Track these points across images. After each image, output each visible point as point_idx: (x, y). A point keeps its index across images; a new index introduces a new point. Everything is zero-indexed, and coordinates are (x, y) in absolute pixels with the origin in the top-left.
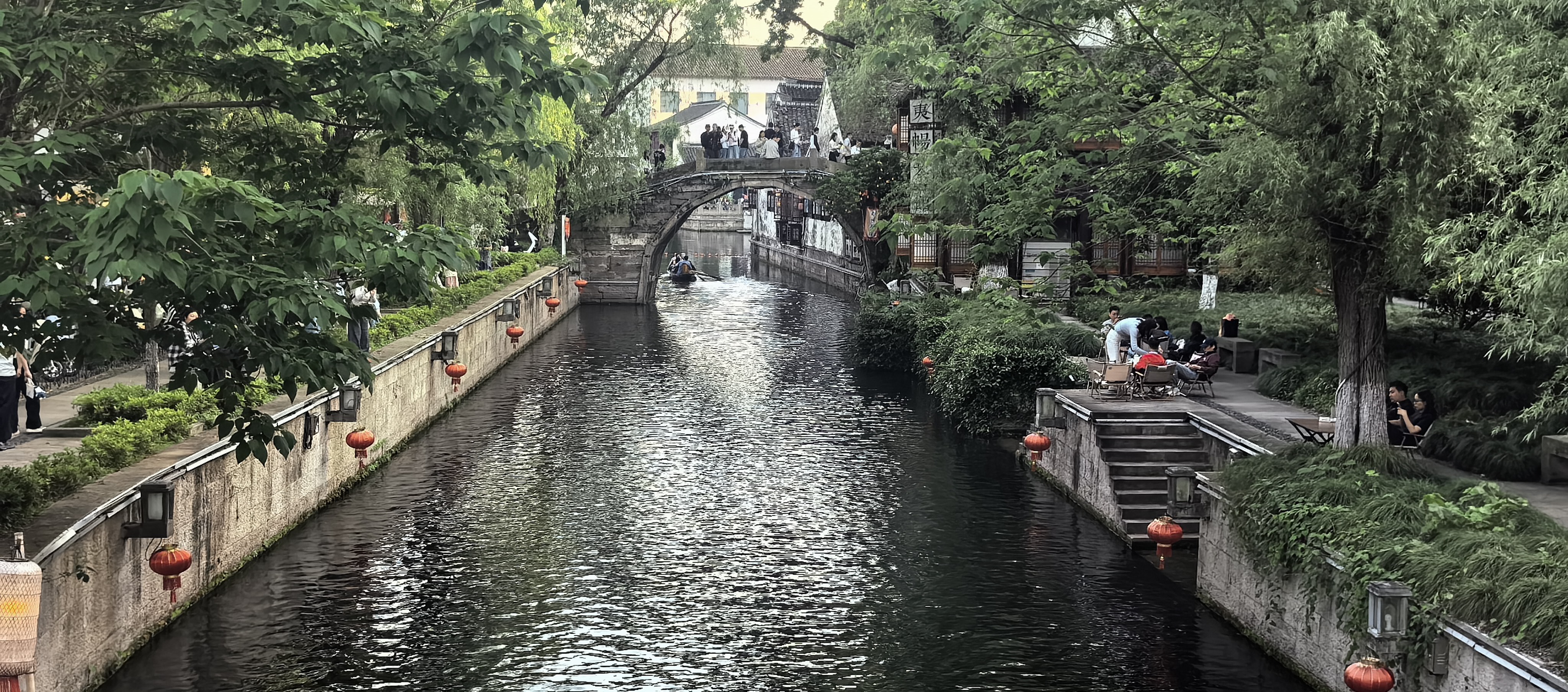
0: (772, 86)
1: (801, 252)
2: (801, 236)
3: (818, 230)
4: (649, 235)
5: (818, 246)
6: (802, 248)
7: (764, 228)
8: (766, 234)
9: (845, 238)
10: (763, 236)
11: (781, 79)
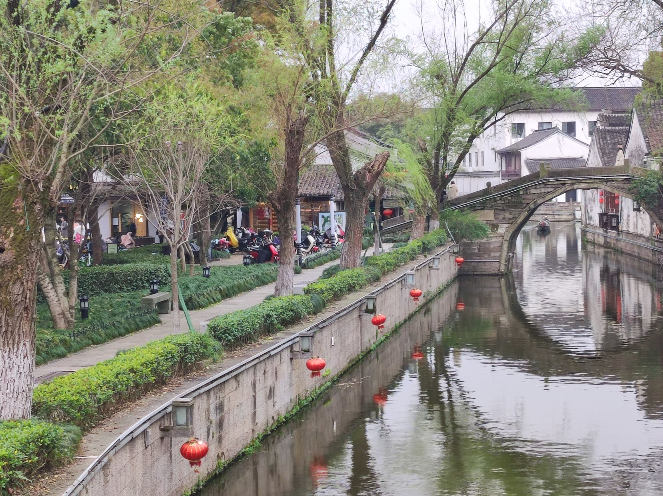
0: (594, 117)
1: (618, 234)
2: (618, 223)
3: (631, 218)
4: (507, 225)
5: (631, 230)
6: (619, 232)
7: (590, 218)
8: (592, 223)
9: (652, 224)
10: (590, 224)
11: (600, 110)
